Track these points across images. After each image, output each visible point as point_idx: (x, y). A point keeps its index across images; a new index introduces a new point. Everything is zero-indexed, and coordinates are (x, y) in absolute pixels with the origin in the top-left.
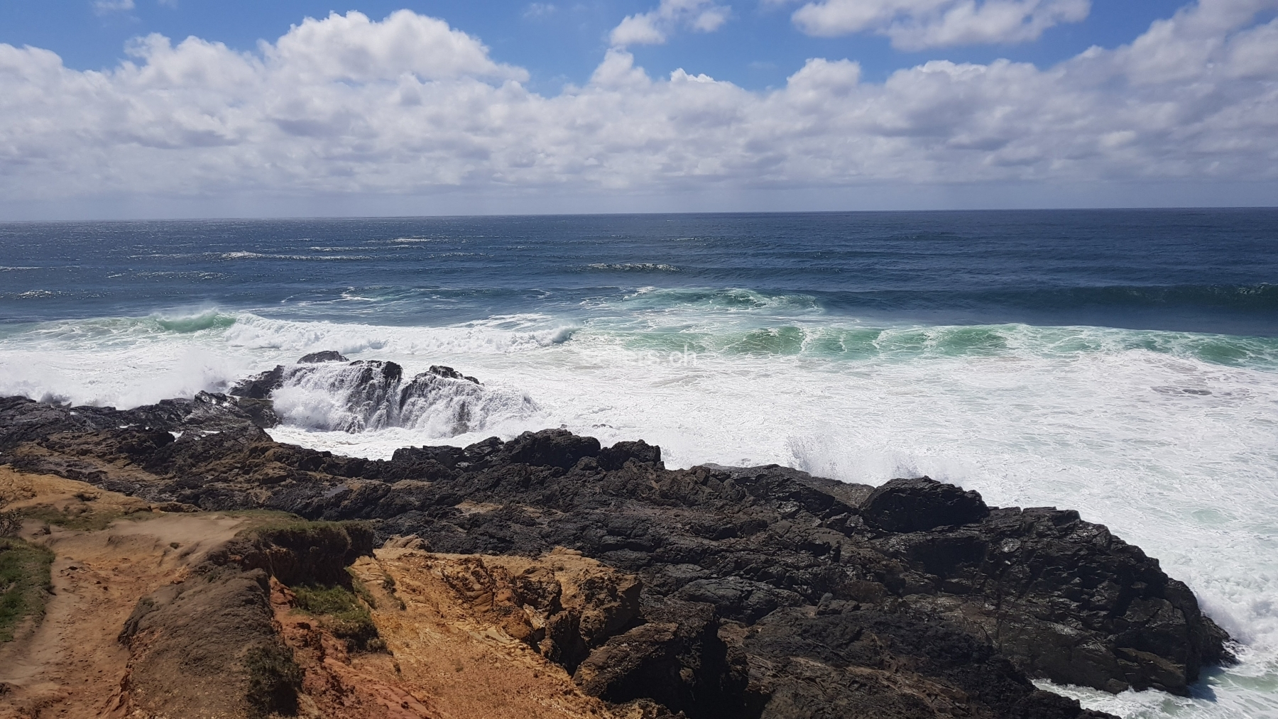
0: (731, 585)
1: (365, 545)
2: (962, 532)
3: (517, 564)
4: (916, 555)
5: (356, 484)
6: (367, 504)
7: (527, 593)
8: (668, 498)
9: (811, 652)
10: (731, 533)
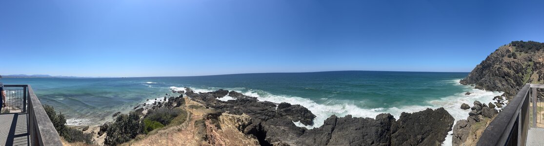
8: (257, 106)
9: (272, 125)
10: (263, 110)
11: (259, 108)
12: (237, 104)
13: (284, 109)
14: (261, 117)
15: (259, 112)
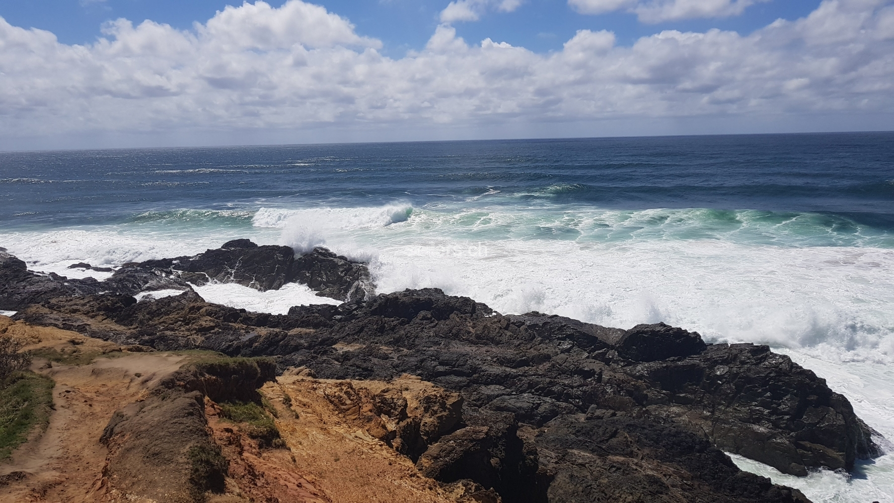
0: (526, 400)
1: (270, 374)
2: (688, 361)
3: (376, 386)
4: (655, 377)
5: (263, 331)
6: (271, 345)
7: (384, 407)
8: (481, 339)
9: (582, 446)
10: (525, 363)
11: (495, 350)
12: (350, 327)
13: (655, 365)
14: (511, 402)
15: (496, 370)
